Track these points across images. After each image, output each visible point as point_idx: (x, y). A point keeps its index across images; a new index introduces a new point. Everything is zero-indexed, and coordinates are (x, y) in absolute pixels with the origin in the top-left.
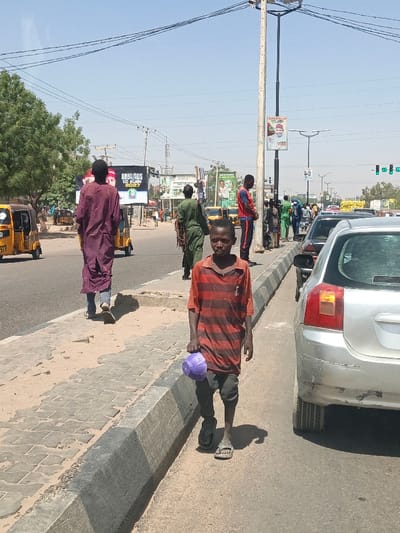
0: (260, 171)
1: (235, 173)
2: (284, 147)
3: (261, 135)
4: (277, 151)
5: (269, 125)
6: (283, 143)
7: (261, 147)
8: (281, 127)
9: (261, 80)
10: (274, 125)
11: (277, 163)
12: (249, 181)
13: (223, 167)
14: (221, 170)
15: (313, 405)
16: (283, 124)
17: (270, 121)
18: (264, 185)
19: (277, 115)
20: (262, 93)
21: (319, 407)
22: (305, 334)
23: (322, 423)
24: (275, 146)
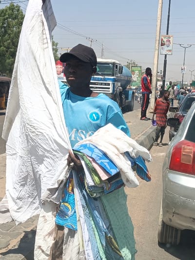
0: (155, 66)
1: (141, 67)
2: (170, 53)
3: (157, 45)
4: (166, 55)
5: (162, 40)
6: (170, 51)
7: (157, 52)
8: (169, 41)
9: (159, 13)
10: (165, 40)
11: (165, 61)
12: (149, 72)
13: (134, 63)
14: (133, 65)
15: (172, 228)
16: (171, 39)
17: (163, 38)
18: (157, 75)
19: (167, 34)
20: (159, 21)
21: (177, 230)
22: (169, 177)
23: (178, 241)
24: (165, 52)
